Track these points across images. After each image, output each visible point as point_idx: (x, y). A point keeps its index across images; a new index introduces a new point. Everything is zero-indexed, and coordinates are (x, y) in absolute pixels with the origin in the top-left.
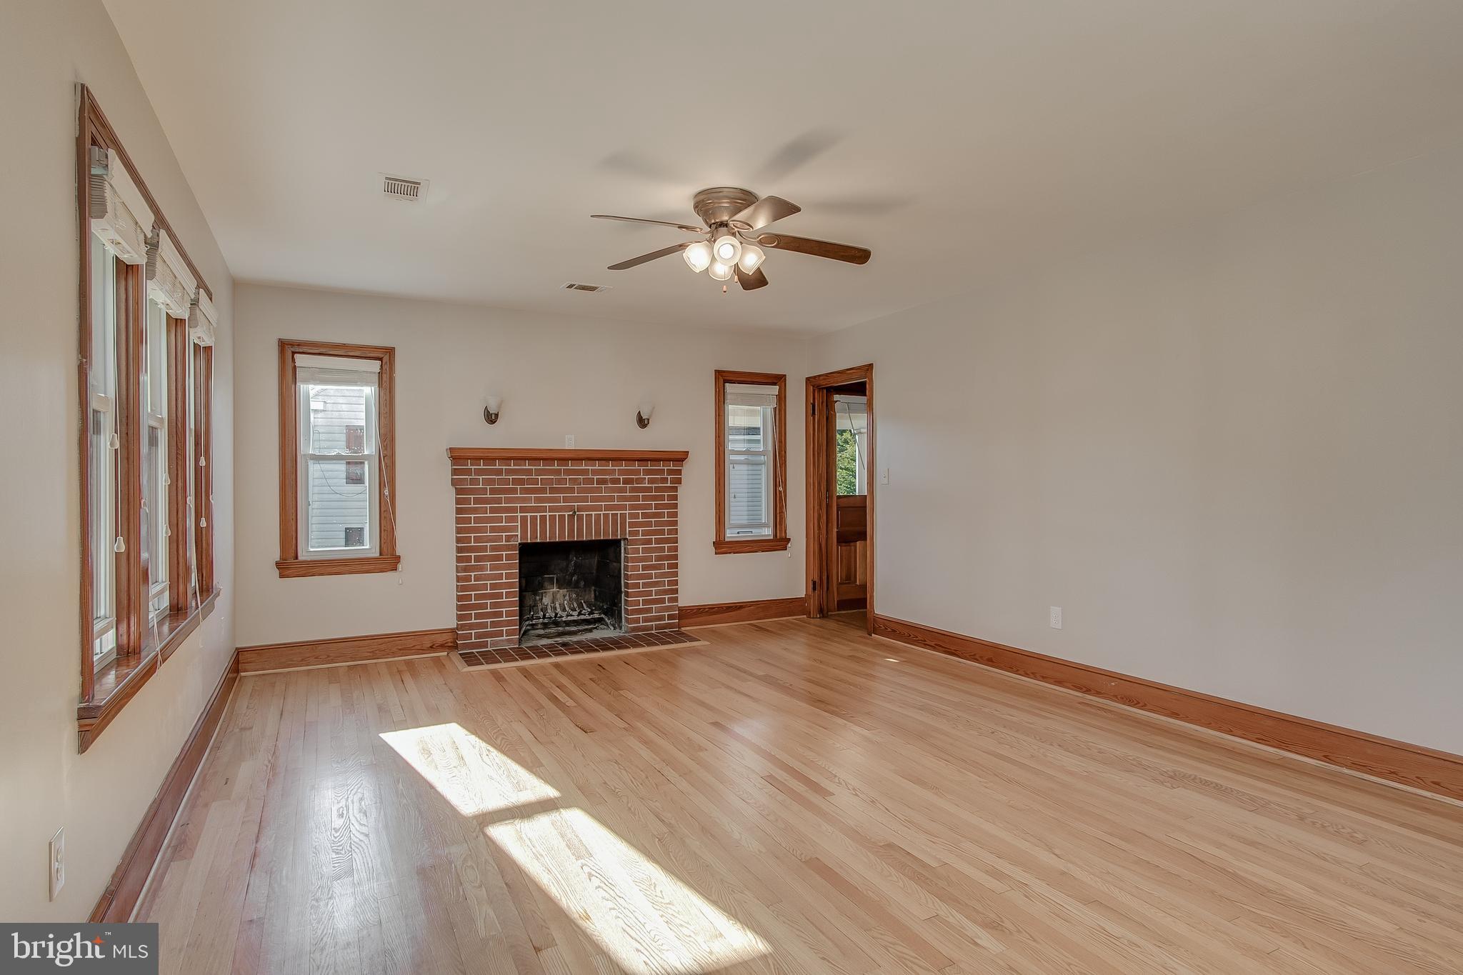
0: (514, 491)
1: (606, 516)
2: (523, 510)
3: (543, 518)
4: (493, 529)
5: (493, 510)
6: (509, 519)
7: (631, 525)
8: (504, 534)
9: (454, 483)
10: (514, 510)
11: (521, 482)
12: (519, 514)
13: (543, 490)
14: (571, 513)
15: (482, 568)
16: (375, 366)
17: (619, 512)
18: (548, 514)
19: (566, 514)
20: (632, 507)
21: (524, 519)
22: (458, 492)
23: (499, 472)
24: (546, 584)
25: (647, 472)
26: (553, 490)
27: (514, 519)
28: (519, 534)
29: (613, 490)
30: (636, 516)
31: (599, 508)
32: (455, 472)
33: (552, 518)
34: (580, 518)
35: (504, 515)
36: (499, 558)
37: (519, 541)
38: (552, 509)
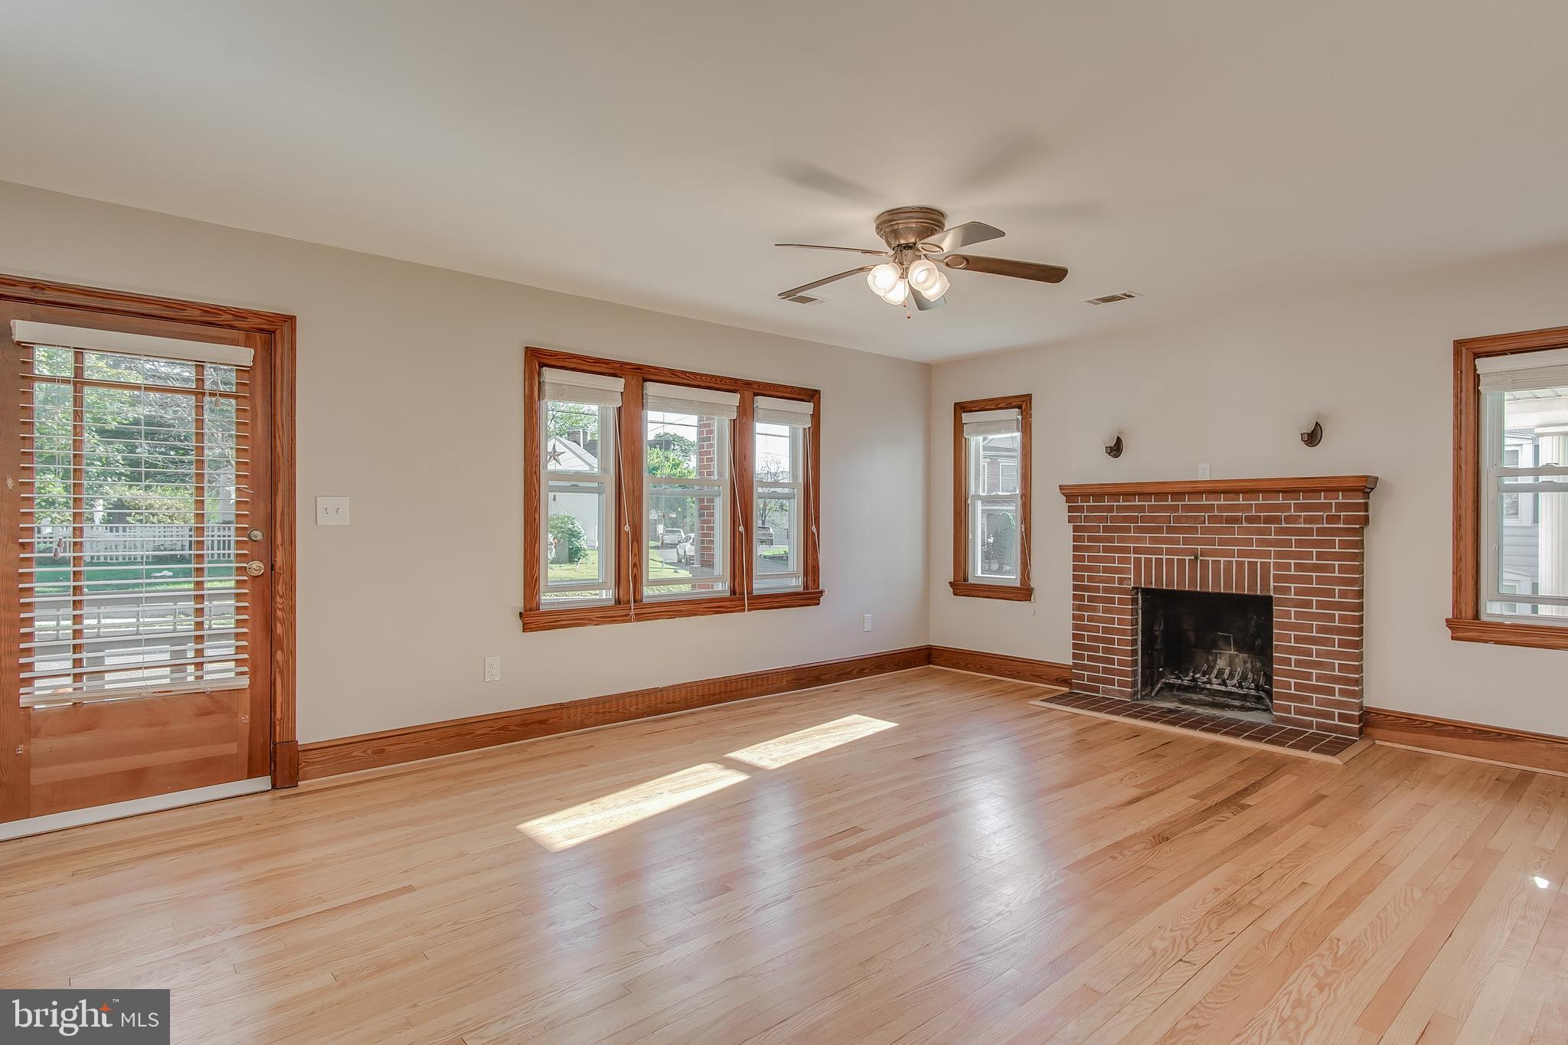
0: (1127, 529)
1: (1240, 564)
2: (1137, 550)
3: (1159, 561)
4: (1106, 570)
5: (1106, 549)
6: (1122, 560)
7: (1277, 578)
8: (1117, 576)
9: (1071, 520)
10: (1126, 550)
11: (1135, 519)
12: (1133, 556)
13: (1159, 530)
14: (1193, 558)
15: (1094, 609)
16: (1014, 414)
17: (1259, 560)
18: (1164, 557)
19: (1187, 558)
20: (1279, 555)
21: (1138, 561)
22: (1076, 529)
23: (1110, 509)
24: (1221, 644)
25: (1300, 507)
26: (1170, 530)
27: (1126, 560)
28: (1132, 577)
29: (1250, 531)
30: (1287, 567)
31: (1231, 554)
32: (1071, 509)
33: (1170, 562)
34: (1205, 564)
35: (1116, 555)
36: (1112, 601)
37: (1132, 585)
38: (1169, 552)
